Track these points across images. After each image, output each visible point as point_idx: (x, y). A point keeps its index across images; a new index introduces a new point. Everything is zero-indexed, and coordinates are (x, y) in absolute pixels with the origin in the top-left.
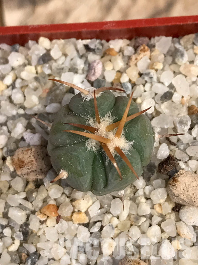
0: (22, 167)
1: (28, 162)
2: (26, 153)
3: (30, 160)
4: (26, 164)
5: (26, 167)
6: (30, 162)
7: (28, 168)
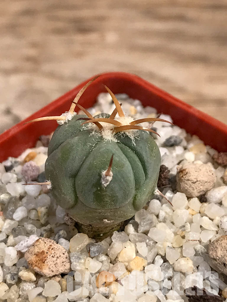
0: (46, 260)
1: (48, 249)
2: (39, 243)
3: (48, 245)
4: (47, 253)
5: (49, 257)
6: (50, 248)
7: (51, 256)
